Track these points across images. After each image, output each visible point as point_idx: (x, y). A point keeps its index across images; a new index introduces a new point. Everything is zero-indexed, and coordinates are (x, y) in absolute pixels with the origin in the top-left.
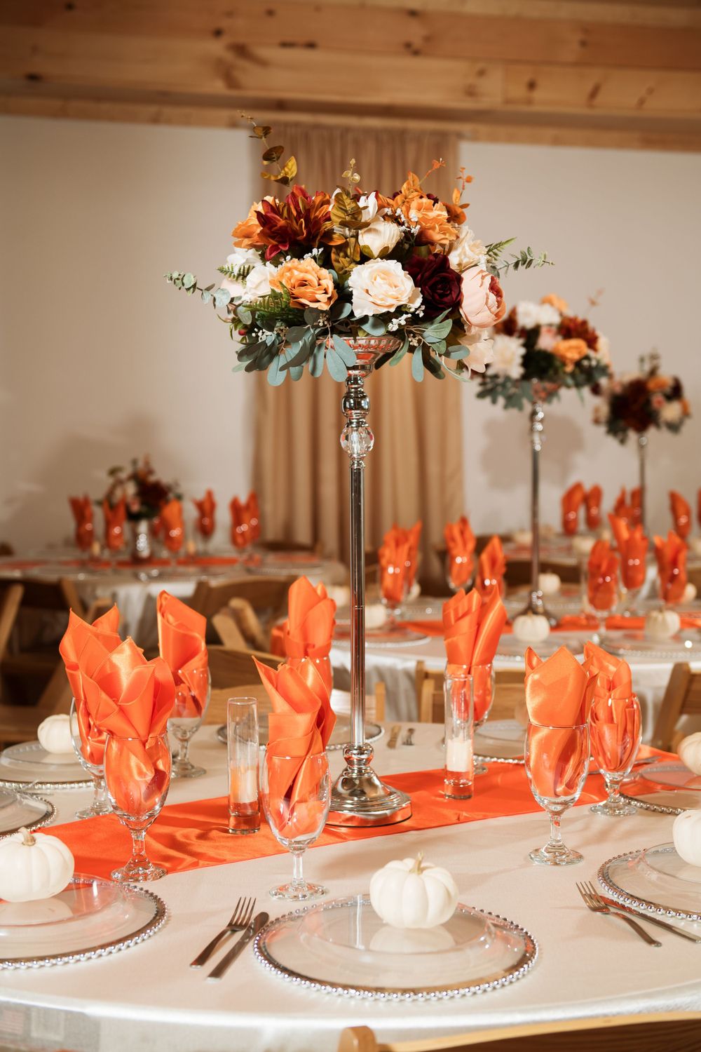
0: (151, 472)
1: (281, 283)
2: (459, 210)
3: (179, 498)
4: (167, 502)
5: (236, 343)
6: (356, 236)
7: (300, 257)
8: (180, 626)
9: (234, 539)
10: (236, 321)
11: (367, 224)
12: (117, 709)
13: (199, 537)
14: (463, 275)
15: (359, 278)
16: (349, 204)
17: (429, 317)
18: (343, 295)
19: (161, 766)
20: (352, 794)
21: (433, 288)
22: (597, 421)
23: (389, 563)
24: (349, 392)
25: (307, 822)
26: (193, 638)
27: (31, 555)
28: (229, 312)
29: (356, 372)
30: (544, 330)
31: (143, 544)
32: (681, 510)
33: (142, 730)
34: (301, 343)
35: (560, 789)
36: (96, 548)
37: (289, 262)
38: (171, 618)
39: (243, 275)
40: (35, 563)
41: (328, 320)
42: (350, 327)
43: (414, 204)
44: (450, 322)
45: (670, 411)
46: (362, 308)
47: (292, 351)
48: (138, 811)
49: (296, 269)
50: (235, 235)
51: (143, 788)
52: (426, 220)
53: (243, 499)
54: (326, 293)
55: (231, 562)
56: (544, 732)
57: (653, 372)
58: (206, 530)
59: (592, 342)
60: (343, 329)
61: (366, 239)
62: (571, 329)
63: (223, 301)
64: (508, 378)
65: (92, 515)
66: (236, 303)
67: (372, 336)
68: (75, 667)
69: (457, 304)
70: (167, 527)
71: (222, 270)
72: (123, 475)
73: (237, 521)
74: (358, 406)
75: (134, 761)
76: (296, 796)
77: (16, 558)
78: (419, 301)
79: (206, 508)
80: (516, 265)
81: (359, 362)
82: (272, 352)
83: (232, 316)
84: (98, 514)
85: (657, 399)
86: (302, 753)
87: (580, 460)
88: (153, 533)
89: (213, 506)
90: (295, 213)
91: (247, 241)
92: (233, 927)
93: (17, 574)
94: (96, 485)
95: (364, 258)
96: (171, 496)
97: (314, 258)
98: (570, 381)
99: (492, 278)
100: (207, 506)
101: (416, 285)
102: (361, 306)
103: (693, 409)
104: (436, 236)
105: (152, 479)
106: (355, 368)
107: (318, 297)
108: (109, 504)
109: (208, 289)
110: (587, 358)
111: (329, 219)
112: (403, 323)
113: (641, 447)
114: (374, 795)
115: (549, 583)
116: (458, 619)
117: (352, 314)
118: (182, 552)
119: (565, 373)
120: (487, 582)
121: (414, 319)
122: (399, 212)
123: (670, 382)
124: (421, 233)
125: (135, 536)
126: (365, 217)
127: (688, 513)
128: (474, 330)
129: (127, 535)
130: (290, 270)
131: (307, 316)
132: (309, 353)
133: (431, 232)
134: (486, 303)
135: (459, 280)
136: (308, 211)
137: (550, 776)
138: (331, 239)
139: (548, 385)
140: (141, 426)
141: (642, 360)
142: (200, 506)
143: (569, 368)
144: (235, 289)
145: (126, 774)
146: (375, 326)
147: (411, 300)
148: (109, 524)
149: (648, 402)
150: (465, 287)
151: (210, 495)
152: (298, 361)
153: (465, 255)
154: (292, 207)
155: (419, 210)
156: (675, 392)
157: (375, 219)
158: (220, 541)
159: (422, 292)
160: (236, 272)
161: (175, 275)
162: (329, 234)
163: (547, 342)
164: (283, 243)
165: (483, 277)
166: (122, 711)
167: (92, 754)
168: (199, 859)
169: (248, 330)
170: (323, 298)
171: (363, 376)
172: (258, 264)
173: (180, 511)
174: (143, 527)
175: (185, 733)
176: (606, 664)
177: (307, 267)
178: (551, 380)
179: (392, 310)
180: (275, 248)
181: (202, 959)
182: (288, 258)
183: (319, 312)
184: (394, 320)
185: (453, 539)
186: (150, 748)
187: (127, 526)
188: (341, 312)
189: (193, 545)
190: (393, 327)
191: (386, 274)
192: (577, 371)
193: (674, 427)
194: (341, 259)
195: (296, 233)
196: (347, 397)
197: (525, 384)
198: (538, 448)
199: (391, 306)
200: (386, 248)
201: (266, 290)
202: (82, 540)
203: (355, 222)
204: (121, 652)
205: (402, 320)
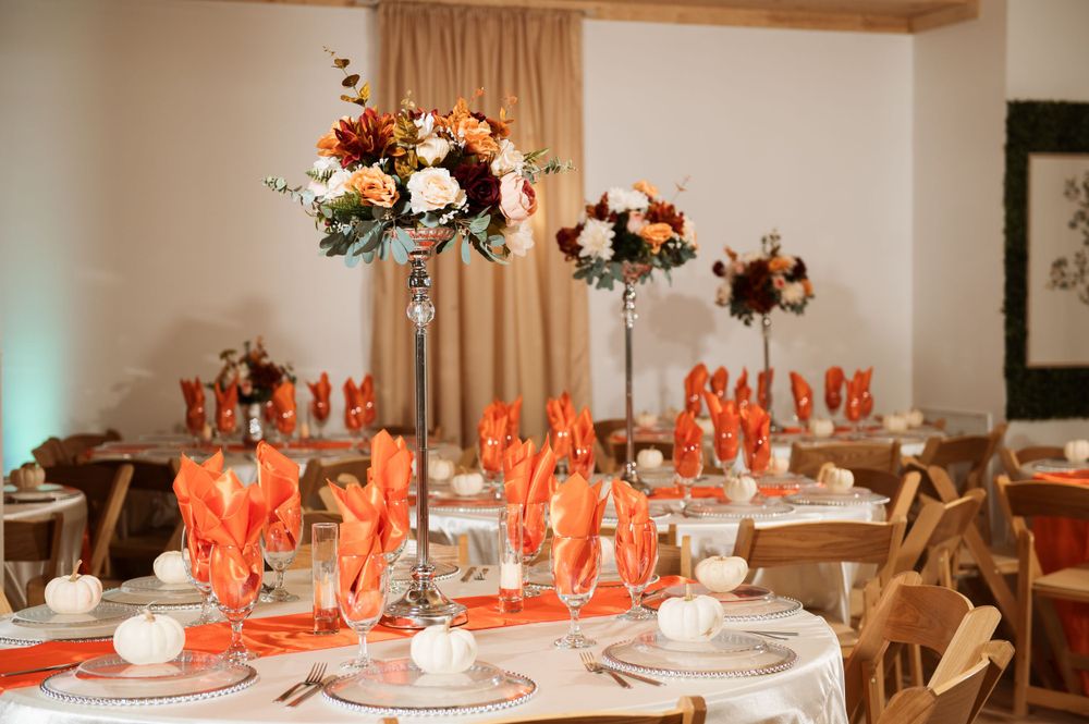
0: (264, 355)
1: (353, 187)
2: (504, 125)
3: (293, 380)
4: (280, 384)
5: (322, 232)
6: (414, 149)
7: (370, 165)
8: (277, 471)
9: (348, 424)
10: (320, 215)
11: (422, 141)
12: (219, 522)
13: (313, 420)
14: (502, 180)
15: (416, 183)
16: (408, 125)
17: (473, 213)
18: (404, 195)
19: (255, 571)
20: (419, 603)
21: (476, 190)
22: (720, 303)
23: (488, 435)
24: (414, 273)
25: (369, 608)
26: (288, 482)
27: (141, 440)
28: (314, 208)
29: (420, 256)
30: (632, 214)
31: (256, 428)
32: (802, 392)
33: (240, 539)
34: (370, 234)
35: (577, 588)
36: (208, 432)
37: (361, 169)
38: (269, 466)
39: (327, 177)
40: (144, 447)
41: (393, 215)
42: (411, 221)
43: (462, 124)
44: (489, 216)
45: (792, 292)
46: (418, 205)
47: (365, 240)
48: (236, 606)
49: (366, 175)
50: (319, 146)
51: (240, 587)
52: (471, 137)
53: (358, 382)
54: (390, 194)
55: (346, 445)
56: (566, 541)
57: (774, 253)
58: (321, 415)
59: (677, 225)
60: (403, 221)
61: (422, 152)
62: (658, 214)
63: (309, 199)
64: (599, 259)
65: (203, 398)
66: (320, 201)
67: (428, 228)
68: (186, 501)
69: (497, 202)
70: (279, 409)
71: (309, 174)
72: (236, 358)
73: (351, 404)
74: (421, 284)
75: (232, 565)
76: (360, 586)
77: (125, 442)
78: (464, 200)
79: (321, 391)
80: (547, 170)
81: (422, 248)
82: (349, 240)
83: (317, 211)
84: (210, 397)
85: (778, 279)
86: (366, 553)
87: (711, 341)
88: (266, 417)
89: (328, 389)
90: (366, 130)
91: (328, 152)
92: (308, 684)
93: (127, 457)
94: (208, 368)
95: (421, 166)
96: (284, 378)
97: (381, 166)
98: (657, 262)
99: (525, 182)
100: (322, 390)
101: (462, 187)
102: (417, 205)
103: (814, 290)
104: (480, 148)
105: (265, 361)
106: (418, 253)
107: (383, 197)
108: (220, 386)
109: (297, 190)
110: (672, 240)
111: (392, 136)
112: (452, 218)
113: (765, 328)
114: (435, 603)
115: (652, 458)
116: (515, 465)
117: (410, 211)
118: (295, 434)
119: (652, 254)
120: (579, 452)
121: (461, 215)
122: (449, 130)
123: (793, 263)
124: (468, 147)
125: (248, 419)
126: (420, 135)
127: (809, 395)
128: (512, 223)
129: (240, 419)
130: (360, 176)
131: (374, 212)
132: (378, 241)
133: (475, 145)
134: (520, 202)
135: (498, 183)
136: (376, 129)
137: (568, 578)
138: (395, 151)
139: (638, 266)
140: (255, 309)
141: (764, 240)
142: (315, 389)
143: (656, 250)
144: (318, 189)
145: (227, 577)
146: (430, 220)
147: (458, 199)
148: (220, 407)
149: (770, 282)
150: (503, 189)
151: (325, 377)
152: (368, 248)
153: (505, 162)
154: (364, 126)
155: (466, 128)
156: (798, 272)
157: (430, 136)
158: (335, 425)
159: (467, 193)
160: (321, 175)
161: (269, 180)
162: (393, 147)
163: (635, 226)
164: (355, 154)
165: (517, 181)
166: (224, 525)
167: (200, 573)
168: (285, 648)
169: (331, 222)
170: (387, 198)
171: (426, 260)
172: (339, 168)
173: (293, 394)
174: (256, 410)
175: (281, 563)
176: (630, 496)
177: (374, 174)
178: (641, 261)
179: (442, 208)
180: (349, 158)
181: (284, 697)
182: (360, 166)
183: (384, 210)
184: (444, 216)
185: (554, 415)
186: (247, 554)
187: (238, 409)
188: (403, 209)
189: (306, 428)
190: (444, 220)
191: (437, 179)
192: (665, 252)
193: (797, 308)
194: (403, 167)
195: (366, 147)
196: (412, 277)
197: (616, 265)
198: (631, 325)
199: (441, 204)
200: (438, 159)
201: (341, 192)
202: (194, 423)
203: (413, 138)
204: (224, 479)
205: (451, 216)
